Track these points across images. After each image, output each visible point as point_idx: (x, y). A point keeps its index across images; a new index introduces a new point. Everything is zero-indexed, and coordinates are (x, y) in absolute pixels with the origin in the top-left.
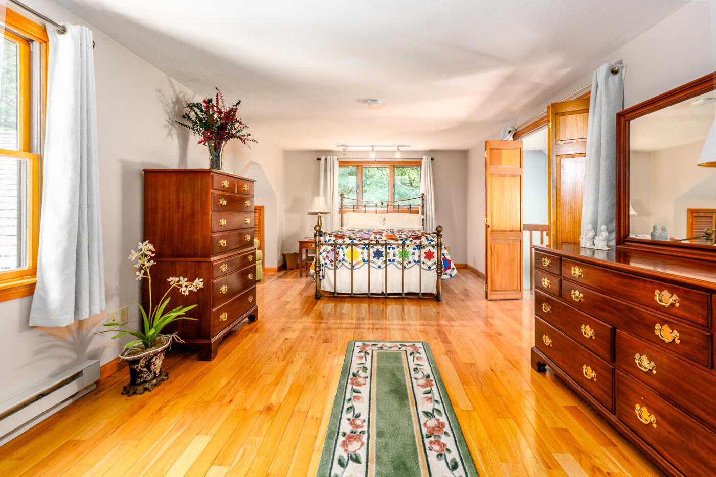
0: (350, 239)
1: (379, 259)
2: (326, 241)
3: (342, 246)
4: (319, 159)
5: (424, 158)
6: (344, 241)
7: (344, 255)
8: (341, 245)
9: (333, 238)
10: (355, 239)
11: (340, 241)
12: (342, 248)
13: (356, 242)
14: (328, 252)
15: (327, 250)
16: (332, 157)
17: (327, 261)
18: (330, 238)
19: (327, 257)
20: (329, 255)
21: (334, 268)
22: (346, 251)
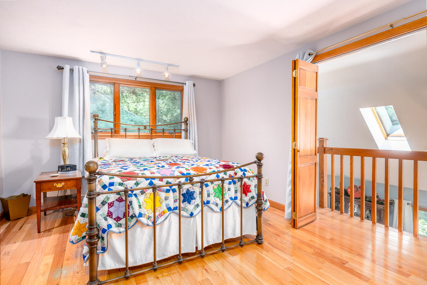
0: (147, 178)
1: (189, 203)
2: (104, 187)
3: (135, 192)
4: (60, 68)
5: (187, 82)
6: (137, 184)
7: (140, 206)
8: (132, 191)
9: (117, 180)
10: (154, 178)
11: (130, 184)
12: (136, 195)
13: (156, 182)
14: (111, 205)
15: (109, 201)
16: (81, 68)
17: (111, 221)
18: (112, 181)
19: (110, 214)
20: (112, 210)
21: (122, 229)
22: (142, 198)
